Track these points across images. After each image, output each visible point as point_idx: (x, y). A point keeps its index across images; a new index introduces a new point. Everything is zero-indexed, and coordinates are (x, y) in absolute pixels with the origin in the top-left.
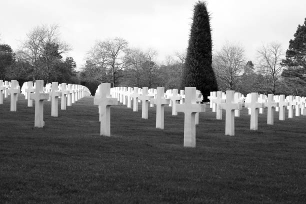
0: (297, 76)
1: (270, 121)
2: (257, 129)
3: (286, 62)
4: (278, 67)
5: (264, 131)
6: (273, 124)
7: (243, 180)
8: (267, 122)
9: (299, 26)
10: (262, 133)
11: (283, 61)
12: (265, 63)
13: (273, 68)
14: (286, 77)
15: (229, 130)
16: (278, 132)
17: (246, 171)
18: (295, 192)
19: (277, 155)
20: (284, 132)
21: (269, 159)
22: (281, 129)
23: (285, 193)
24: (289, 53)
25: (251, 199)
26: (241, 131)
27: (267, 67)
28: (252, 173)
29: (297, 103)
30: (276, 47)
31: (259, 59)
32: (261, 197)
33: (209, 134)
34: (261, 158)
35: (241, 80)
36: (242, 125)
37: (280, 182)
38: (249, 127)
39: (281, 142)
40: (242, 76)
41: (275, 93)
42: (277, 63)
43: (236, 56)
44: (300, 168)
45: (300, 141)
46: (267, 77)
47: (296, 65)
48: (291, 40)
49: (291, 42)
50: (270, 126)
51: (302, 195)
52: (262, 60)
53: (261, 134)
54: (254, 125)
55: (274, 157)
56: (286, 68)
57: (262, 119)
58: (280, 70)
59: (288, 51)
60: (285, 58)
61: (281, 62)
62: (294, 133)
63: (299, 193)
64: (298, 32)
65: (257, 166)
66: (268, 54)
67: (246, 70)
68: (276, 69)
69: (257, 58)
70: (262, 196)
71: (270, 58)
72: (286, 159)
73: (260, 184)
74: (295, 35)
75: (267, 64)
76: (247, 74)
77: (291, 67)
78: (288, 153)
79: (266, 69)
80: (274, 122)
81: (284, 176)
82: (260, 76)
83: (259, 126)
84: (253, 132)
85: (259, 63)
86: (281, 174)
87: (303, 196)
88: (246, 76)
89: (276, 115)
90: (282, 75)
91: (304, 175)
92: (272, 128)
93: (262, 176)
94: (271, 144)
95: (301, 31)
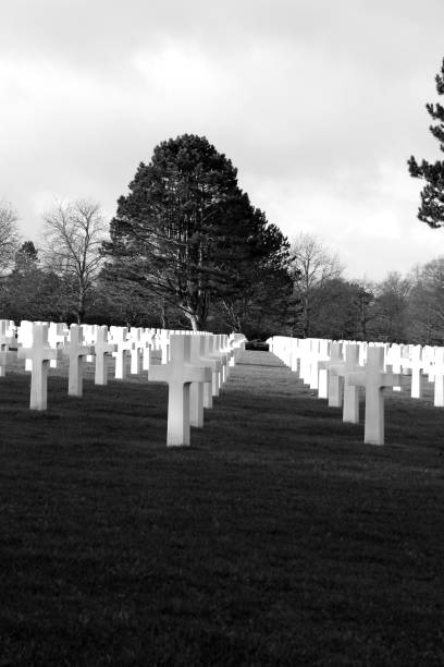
0: (133, 278)
1: (74, 388)
2: (45, 408)
3: (109, 248)
5: (61, 415)
6: (81, 394)
8: (66, 389)
9: (142, 165)
10: (58, 417)
11: (104, 243)
12: (61, 247)
13: (82, 260)
14: (109, 280)
16: (91, 415)
17: (21, 518)
18: (132, 572)
19: (91, 474)
20: (107, 416)
21: (74, 486)
22: (100, 407)
23: (111, 573)
24: (118, 227)
25: (35, 592)
26: (9, 413)
27: (68, 257)
28: (37, 525)
29: (134, 345)
30: (89, 213)
31: (50, 239)
32: (57, 586)
34: (55, 484)
35: (8, 285)
36: (10, 398)
37: (99, 545)
38: (28, 402)
39: (100, 441)
40: (10, 276)
42: (92, 247)
44: (143, 507)
45: (142, 438)
46: (68, 278)
47: (131, 253)
48: (122, 198)
49: (121, 201)
50: (74, 398)
51: (147, 578)
52: (56, 241)
53: (55, 421)
55: (85, 480)
56: (109, 260)
57: (56, 385)
58: (96, 263)
59: (114, 222)
60: (107, 236)
61: (100, 246)
62: (131, 418)
63: (141, 574)
64: (138, 177)
65: (46, 506)
66: (69, 227)
67: (20, 261)
69: (46, 235)
70: (60, 582)
71: (74, 237)
72: (111, 486)
73: (55, 553)
74: (131, 187)
75: (66, 251)
76: (21, 271)
77: (123, 258)
78: (115, 468)
79: (65, 261)
80: (84, 391)
81: (107, 530)
82: (52, 276)
83: (49, 401)
84: (37, 417)
85: (47, 245)
86: (100, 525)
87: (149, 580)
88: (20, 276)
90: (101, 275)
91: (151, 523)
92: (78, 405)
93: (59, 531)
94: (76, 446)
95: (145, 176)
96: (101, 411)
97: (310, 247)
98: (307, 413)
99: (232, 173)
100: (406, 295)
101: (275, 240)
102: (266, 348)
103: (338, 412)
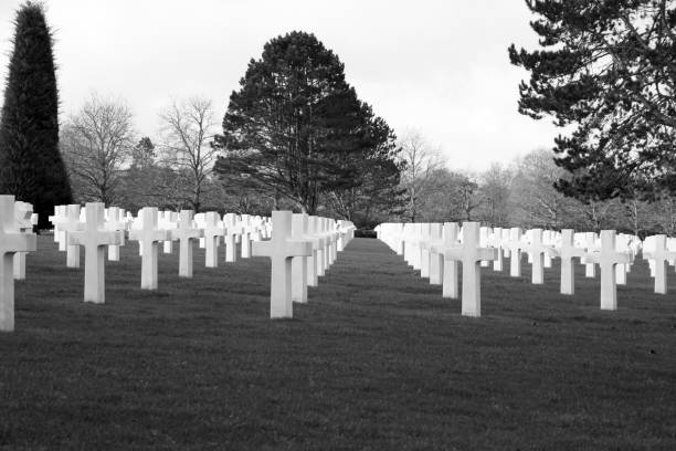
0: (246, 171)
1: (185, 269)
2: (156, 287)
3: (223, 141)
4: (205, 151)
5: (170, 293)
6: (191, 275)
7: (116, 399)
8: (178, 272)
9: (253, 61)
10: (167, 295)
11: (216, 137)
12: (177, 142)
13: (196, 153)
14: (221, 172)
15: (94, 290)
16: (199, 293)
17: (124, 380)
18: (225, 423)
19: (195, 342)
20: (215, 294)
21: (177, 353)
22: (208, 286)
23: (205, 425)
24: (231, 122)
25: (130, 441)
26: (121, 291)
27: (184, 151)
28: (138, 385)
29: (243, 229)
30: (202, 109)
31: (166, 133)
32: (153, 436)
33: (47, 301)
34: (159, 350)
35: (126, 178)
36: (123, 279)
37: (196, 402)
38: (139, 283)
39: (206, 314)
40: (128, 171)
41: (198, 208)
42: (204, 141)
43: (113, 127)
44: (242, 369)
45: (247, 312)
46: (183, 173)
47: (244, 146)
48: (234, 93)
49: (234, 96)
50: (185, 279)
51: (240, 428)
52: (171, 136)
53: (165, 298)
54: (149, 279)
55: (189, 347)
56: (223, 153)
57: (167, 266)
58: (210, 157)
59: (227, 116)
60: (220, 131)
61: (213, 140)
62: (239, 296)
63: (234, 424)
64: (249, 74)
65: (148, 369)
66: (183, 122)
67: (137, 157)
68: (201, 156)
69: (162, 130)
70: (155, 433)
71: (188, 132)
72: (214, 352)
73: (152, 408)
74: (242, 82)
75: (181, 145)
76: (138, 166)
77: (234, 151)
78: (219, 337)
79: (180, 155)
80: (194, 272)
81: (206, 389)
82: (168, 170)
83: (160, 282)
84: (148, 294)
85: (163, 140)
86: (199, 385)
87: (242, 430)
88: (137, 170)
89: (198, 255)
90: (214, 169)
91: (249, 383)
92: (188, 285)
93: (159, 390)
94: (183, 319)
95: (256, 72)
96: (208, 289)
97: (416, 139)
98: (409, 290)
99: (340, 68)
100: (509, 184)
101: (382, 132)
102: (374, 236)
103: (439, 289)
